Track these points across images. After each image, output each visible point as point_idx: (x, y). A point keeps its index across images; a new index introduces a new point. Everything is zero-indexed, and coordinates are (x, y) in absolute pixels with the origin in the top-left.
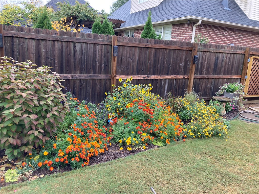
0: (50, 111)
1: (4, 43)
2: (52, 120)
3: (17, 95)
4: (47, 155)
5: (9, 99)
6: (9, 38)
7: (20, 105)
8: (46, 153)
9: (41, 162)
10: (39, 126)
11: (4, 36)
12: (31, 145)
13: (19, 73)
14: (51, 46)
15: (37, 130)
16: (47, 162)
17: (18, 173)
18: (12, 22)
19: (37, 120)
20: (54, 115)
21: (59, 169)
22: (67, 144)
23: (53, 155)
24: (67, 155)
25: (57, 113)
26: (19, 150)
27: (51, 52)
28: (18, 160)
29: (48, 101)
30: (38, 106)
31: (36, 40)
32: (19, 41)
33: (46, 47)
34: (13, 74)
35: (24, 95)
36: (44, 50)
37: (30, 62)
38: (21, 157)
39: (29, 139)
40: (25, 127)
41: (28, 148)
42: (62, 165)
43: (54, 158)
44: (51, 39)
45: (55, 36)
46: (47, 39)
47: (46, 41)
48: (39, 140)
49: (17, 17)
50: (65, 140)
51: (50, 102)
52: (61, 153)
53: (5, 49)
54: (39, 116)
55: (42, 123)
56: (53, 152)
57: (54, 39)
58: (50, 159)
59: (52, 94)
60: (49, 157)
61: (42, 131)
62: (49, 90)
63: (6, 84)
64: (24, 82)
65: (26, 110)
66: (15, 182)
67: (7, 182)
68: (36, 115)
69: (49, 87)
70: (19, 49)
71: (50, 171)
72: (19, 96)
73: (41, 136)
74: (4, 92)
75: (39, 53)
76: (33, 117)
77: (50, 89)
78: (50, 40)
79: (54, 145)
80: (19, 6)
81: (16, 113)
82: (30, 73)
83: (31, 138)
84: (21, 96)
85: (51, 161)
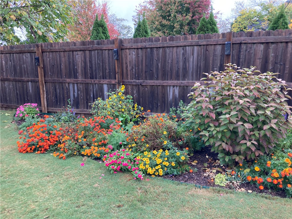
0: (268, 124)
1: (231, 51)
2: (268, 134)
3: (235, 102)
4: (259, 171)
5: (227, 105)
6: (237, 45)
7: (237, 111)
8: (257, 168)
9: (251, 177)
10: (253, 138)
11: (233, 44)
12: (242, 156)
13: (239, 80)
14: (283, 49)
15: (250, 140)
16: (257, 178)
17: (227, 180)
18: (245, 28)
19: (252, 130)
20: (271, 128)
21: (270, 191)
22: (284, 165)
23: (265, 173)
24: (282, 178)
25: (275, 127)
26: (230, 158)
27: (281, 56)
28: (229, 167)
29: (267, 111)
30: (255, 116)
31: (265, 44)
32: (246, 47)
33: (276, 50)
34: (234, 80)
35: (241, 102)
36: (272, 55)
37: (253, 68)
38: (231, 165)
39: (241, 149)
40: (239, 135)
41: (239, 157)
42: (275, 188)
43: (266, 177)
44: (284, 41)
45: (289, 37)
46: (278, 41)
47: (277, 43)
48: (252, 152)
49: (252, 21)
50: (282, 160)
51: (268, 112)
52: (275, 174)
53: (232, 57)
54: (255, 126)
55: (257, 135)
56: (266, 170)
57: (287, 41)
58: (262, 176)
59: (273, 104)
60: (261, 175)
61: (255, 143)
62: (269, 99)
63: (226, 90)
64: (243, 89)
65: (241, 117)
66: (222, 186)
67: (216, 184)
68: (251, 125)
69: (271, 96)
70: (245, 55)
71: (259, 189)
72: (236, 103)
73: (253, 149)
74: (223, 98)
75: (266, 58)
76: (247, 126)
77: (271, 98)
78: (282, 42)
79: (268, 163)
80: (255, 9)
81: (231, 119)
82: (251, 80)
83: (243, 148)
84: (239, 103)
85: (262, 179)
